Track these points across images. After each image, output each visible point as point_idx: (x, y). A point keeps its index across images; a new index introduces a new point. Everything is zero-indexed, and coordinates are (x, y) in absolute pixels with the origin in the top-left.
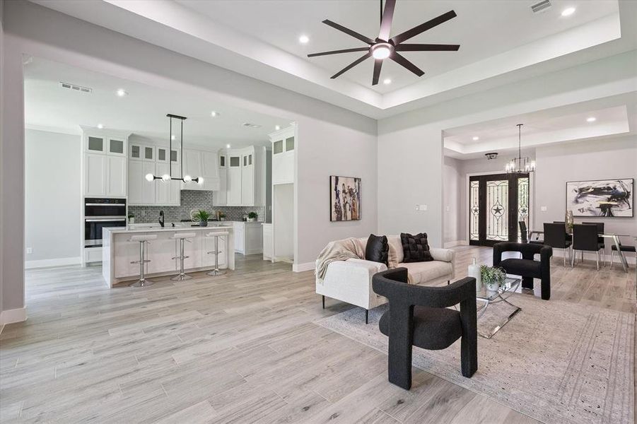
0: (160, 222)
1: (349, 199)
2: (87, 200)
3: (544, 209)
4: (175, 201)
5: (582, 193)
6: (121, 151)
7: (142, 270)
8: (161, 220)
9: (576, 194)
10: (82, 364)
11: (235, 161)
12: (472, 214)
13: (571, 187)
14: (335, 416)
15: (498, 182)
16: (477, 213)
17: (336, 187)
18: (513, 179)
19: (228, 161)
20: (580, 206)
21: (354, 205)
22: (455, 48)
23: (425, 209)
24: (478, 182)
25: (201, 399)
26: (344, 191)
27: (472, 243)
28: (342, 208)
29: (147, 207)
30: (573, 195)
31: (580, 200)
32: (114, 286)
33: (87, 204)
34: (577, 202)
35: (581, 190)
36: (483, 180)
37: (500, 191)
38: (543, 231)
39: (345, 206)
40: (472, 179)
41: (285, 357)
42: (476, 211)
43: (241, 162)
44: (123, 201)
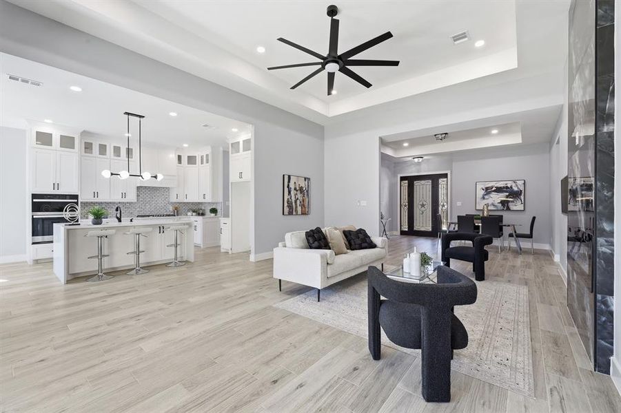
0: (117, 218)
1: (299, 196)
2: (34, 196)
3: (459, 204)
4: (132, 197)
5: (488, 191)
6: (73, 147)
7: (100, 265)
8: (118, 216)
9: (483, 192)
10: (42, 361)
11: (191, 160)
12: (402, 208)
13: (480, 186)
14: (301, 386)
15: (423, 182)
16: (406, 208)
17: (288, 185)
18: (435, 179)
19: (185, 159)
20: (485, 202)
21: (303, 201)
22: (396, 63)
23: (365, 205)
24: (407, 181)
25: (174, 383)
26: (295, 189)
27: (403, 233)
28: (294, 204)
29: (101, 203)
30: (481, 193)
31: (486, 197)
32: (68, 282)
33: (34, 200)
34: (484, 198)
35: (487, 189)
36: (411, 180)
37: (424, 189)
38: (457, 222)
39: (296, 202)
40: (403, 179)
41: (251, 339)
42: (405, 206)
43: (198, 160)
44: (76, 197)
